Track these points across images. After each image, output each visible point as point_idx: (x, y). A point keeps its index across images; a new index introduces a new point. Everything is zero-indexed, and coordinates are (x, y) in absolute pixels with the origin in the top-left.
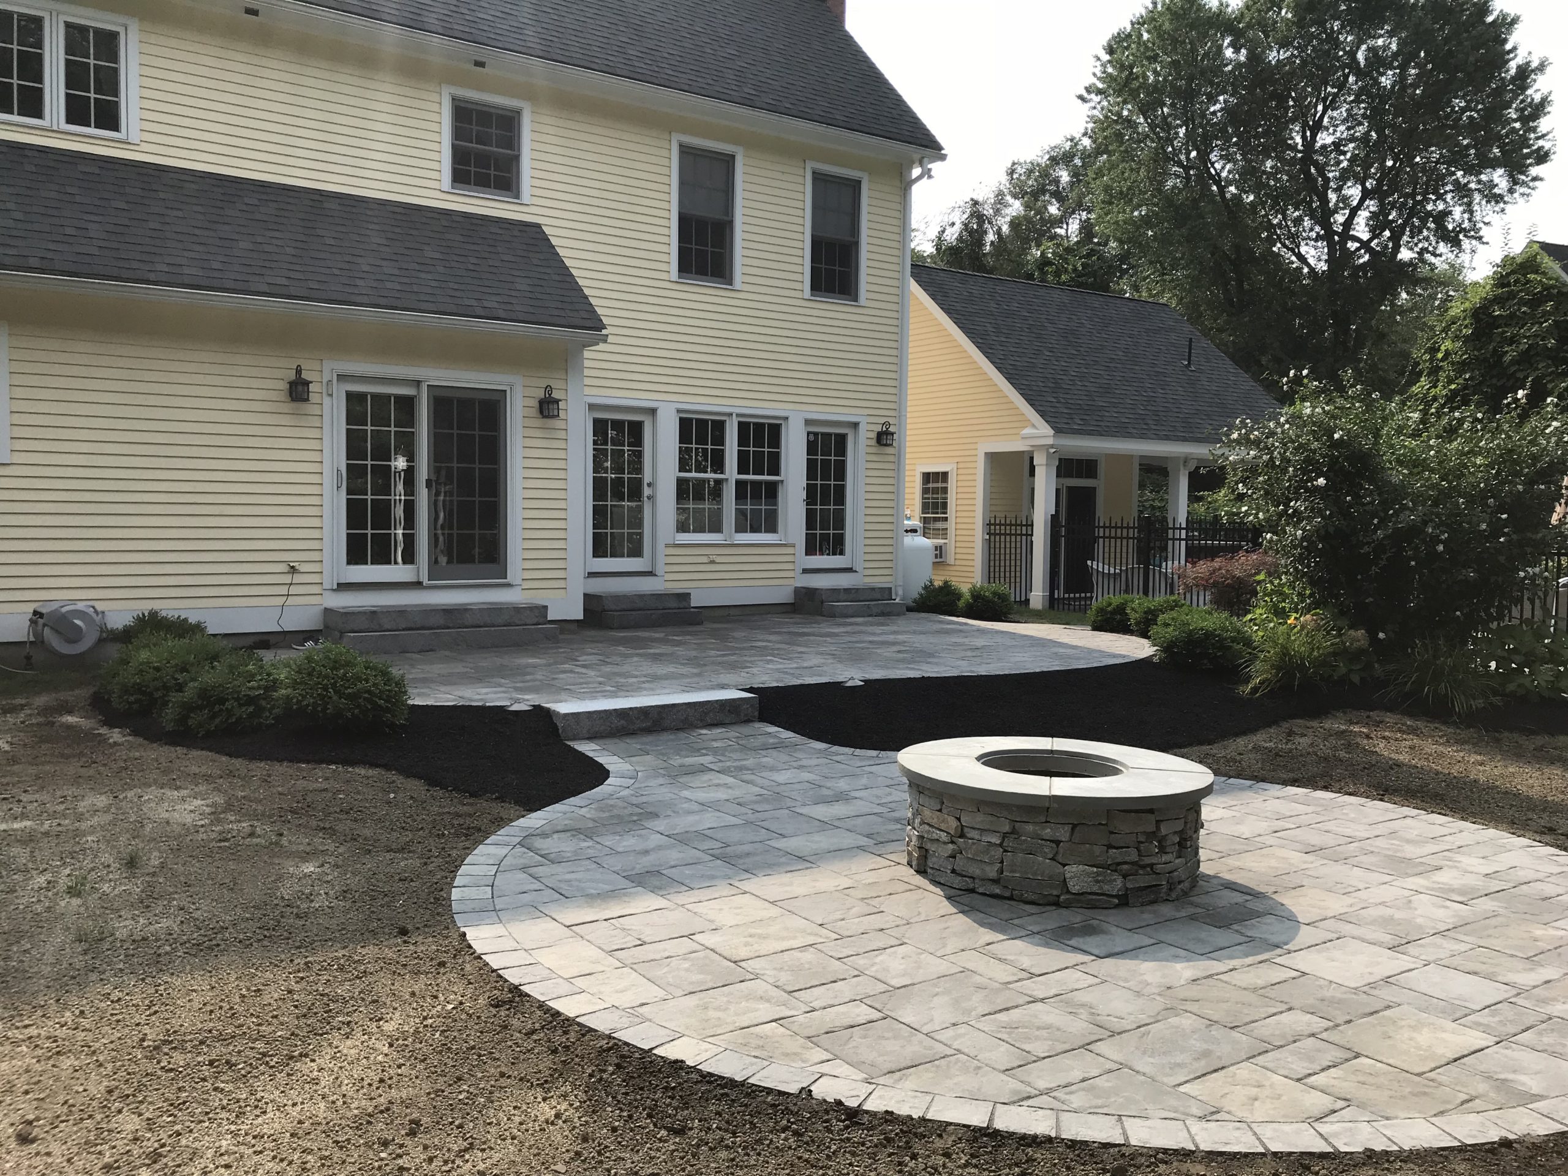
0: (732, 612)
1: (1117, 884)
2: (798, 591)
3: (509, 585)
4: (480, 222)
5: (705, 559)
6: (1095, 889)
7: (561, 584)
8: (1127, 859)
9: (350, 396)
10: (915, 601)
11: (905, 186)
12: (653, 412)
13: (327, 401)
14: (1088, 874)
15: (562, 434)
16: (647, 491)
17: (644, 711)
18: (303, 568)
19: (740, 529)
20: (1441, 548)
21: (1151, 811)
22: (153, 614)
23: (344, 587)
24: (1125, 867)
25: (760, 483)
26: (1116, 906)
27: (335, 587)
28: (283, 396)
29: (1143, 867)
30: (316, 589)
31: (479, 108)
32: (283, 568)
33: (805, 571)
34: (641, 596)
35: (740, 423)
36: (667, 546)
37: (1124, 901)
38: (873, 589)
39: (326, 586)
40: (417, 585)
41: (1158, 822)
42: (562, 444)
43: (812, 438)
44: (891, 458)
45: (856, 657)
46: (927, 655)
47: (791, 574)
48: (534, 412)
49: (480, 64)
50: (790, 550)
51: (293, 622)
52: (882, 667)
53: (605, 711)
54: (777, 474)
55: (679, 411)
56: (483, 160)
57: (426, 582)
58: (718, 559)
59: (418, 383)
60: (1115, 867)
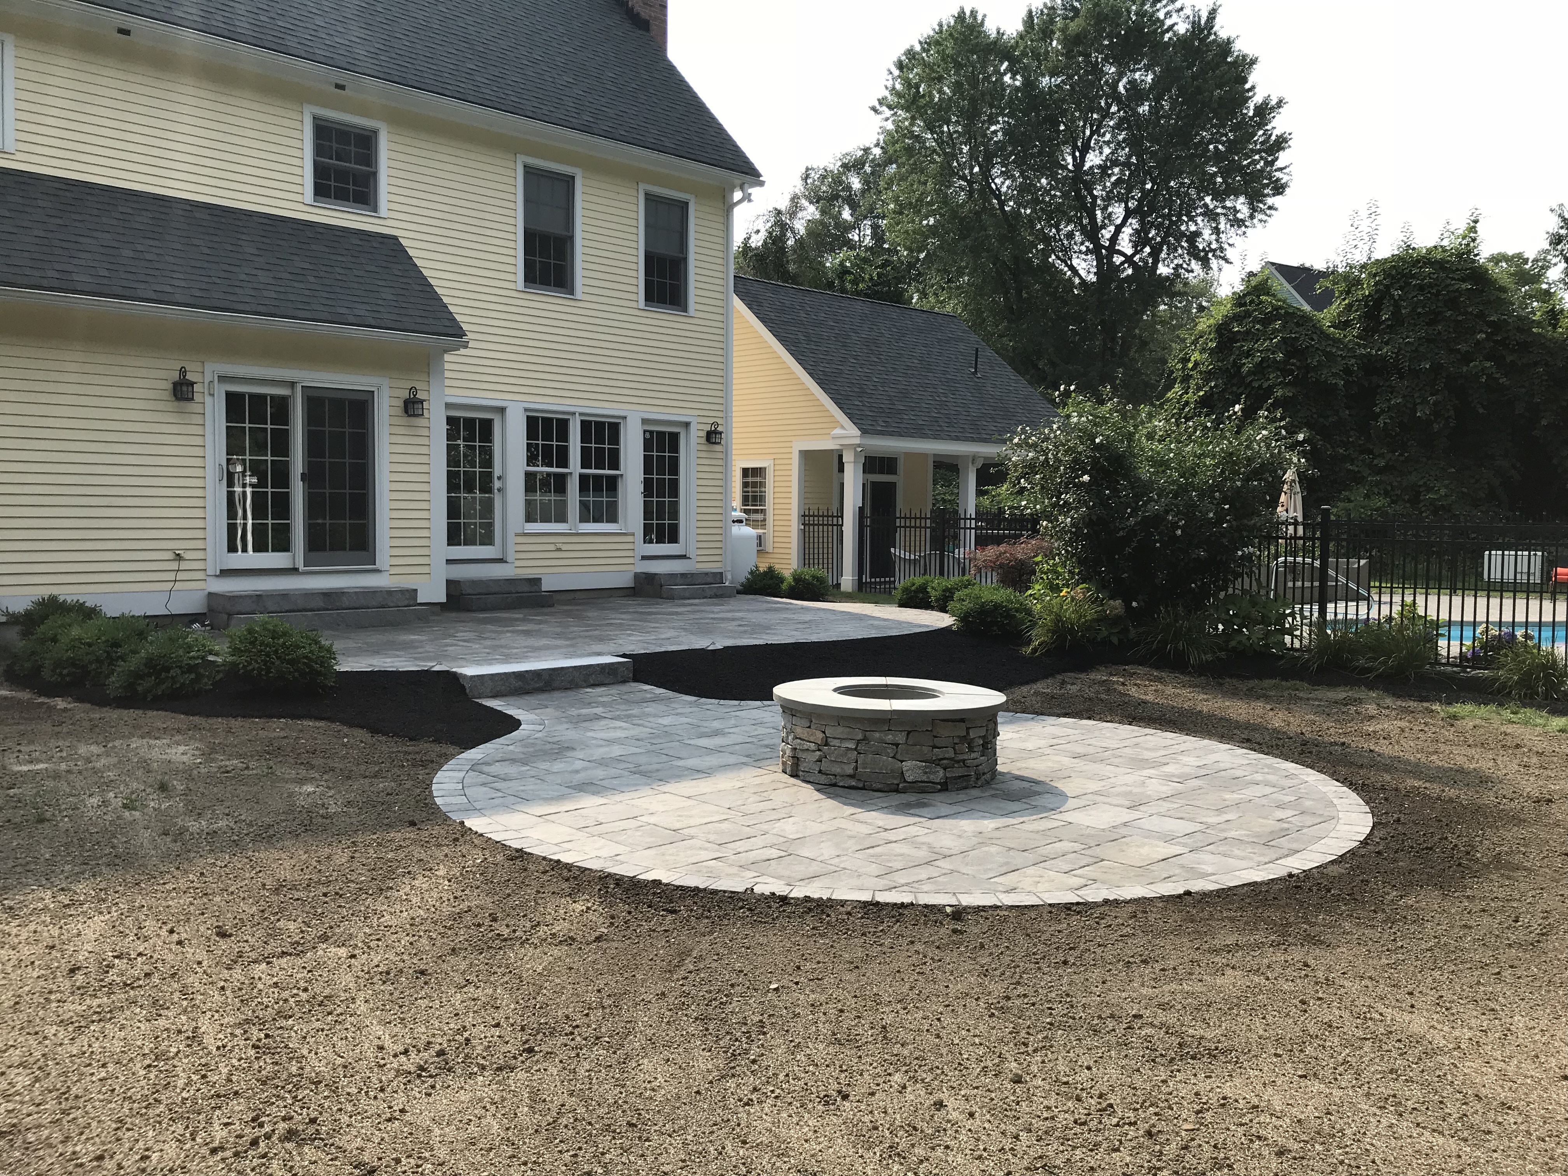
0: (577, 595)
1: (939, 775)
2: (637, 576)
3: (377, 571)
4: (341, 234)
5: (552, 547)
6: (924, 778)
7: (425, 570)
8: (947, 756)
9: (230, 396)
10: (742, 585)
11: (728, 209)
12: (502, 410)
13: (208, 400)
14: (919, 768)
15: (425, 432)
16: (497, 484)
17: (537, 674)
18: (187, 555)
19: (584, 519)
20: (1179, 532)
21: (962, 720)
22: (53, 599)
23: (226, 573)
24: (945, 762)
25: (601, 477)
26: (940, 791)
27: (218, 573)
28: (168, 395)
29: (958, 762)
30: (200, 575)
31: (338, 127)
32: (169, 555)
33: (644, 558)
34: (497, 581)
35: (582, 421)
36: (517, 535)
37: (944, 787)
38: (707, 574)
39: (209, 572)
40: (294, 571)
41: (968, 729)
42: (425, 441)
43: (648, 435)
44: (719, 455)
45: (705, 631)
46: (766, 628)
47: (631, 561)
48: (400, 411)
49: (341, 87)
50: (630, 539)
51: (178, 607)
52: (729, 637)
53: (505, 673)
54: (617, 469)
55: (526, 410)
56: (342, 175)
57: (302, 568)
58: (564, 547)
59: (292, 384)
60: (937, 762)
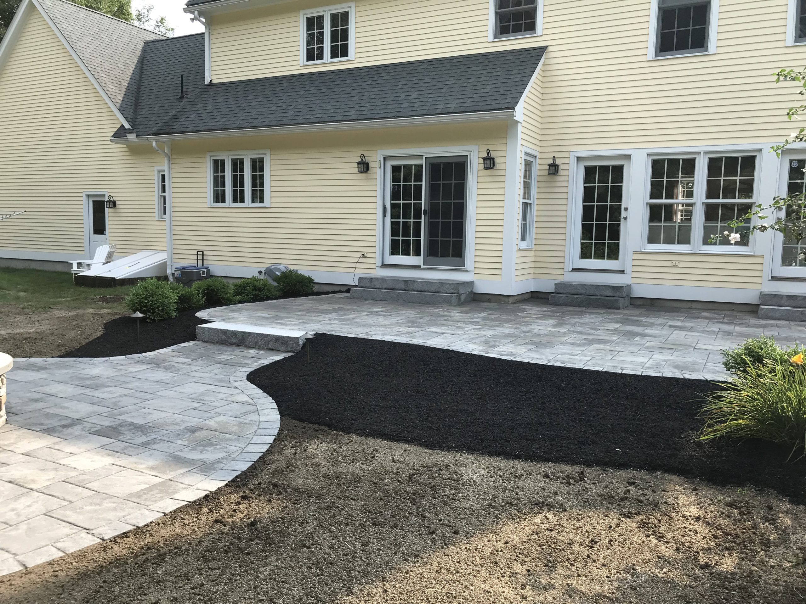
3: (466, 271)
5: (669, 264)
7: (498, 272)
9: (393, 167)
12: (628, 157)
13: (379, 171)
15: (501, 179)
16: (623, 214)
18: (369, 255)
19: (706, 242)
23: (384, 266)
25: (731, 205)
27: (381, 265)
28: (355, 170)
30: (373, 266)
32: (359, 255)
33: (776, 279)
35: (711, 159)
36: (635, 253)
39: (377, 264)
40: (417, 267)
42: (502, 185)
43: (795, 164)
47: (758, 280)
54: (750, 197)
55: (649, 155)
56: (517, 16)
57: (422, 266)
58: (681, 264)
59: (421, 156)
